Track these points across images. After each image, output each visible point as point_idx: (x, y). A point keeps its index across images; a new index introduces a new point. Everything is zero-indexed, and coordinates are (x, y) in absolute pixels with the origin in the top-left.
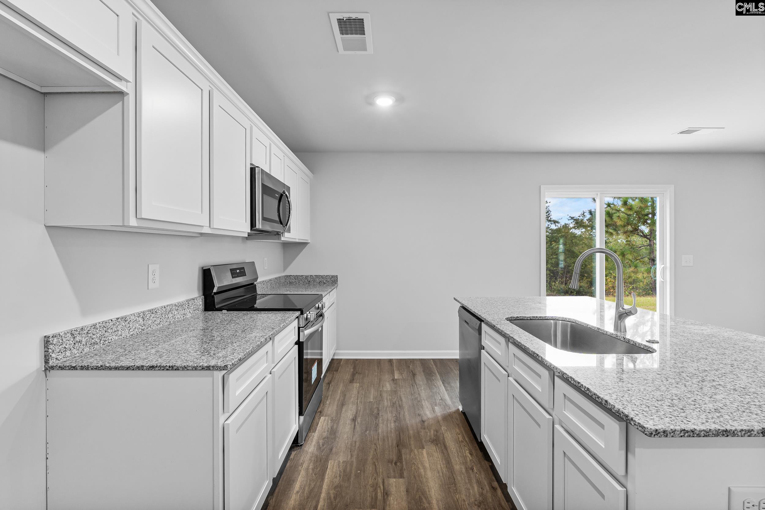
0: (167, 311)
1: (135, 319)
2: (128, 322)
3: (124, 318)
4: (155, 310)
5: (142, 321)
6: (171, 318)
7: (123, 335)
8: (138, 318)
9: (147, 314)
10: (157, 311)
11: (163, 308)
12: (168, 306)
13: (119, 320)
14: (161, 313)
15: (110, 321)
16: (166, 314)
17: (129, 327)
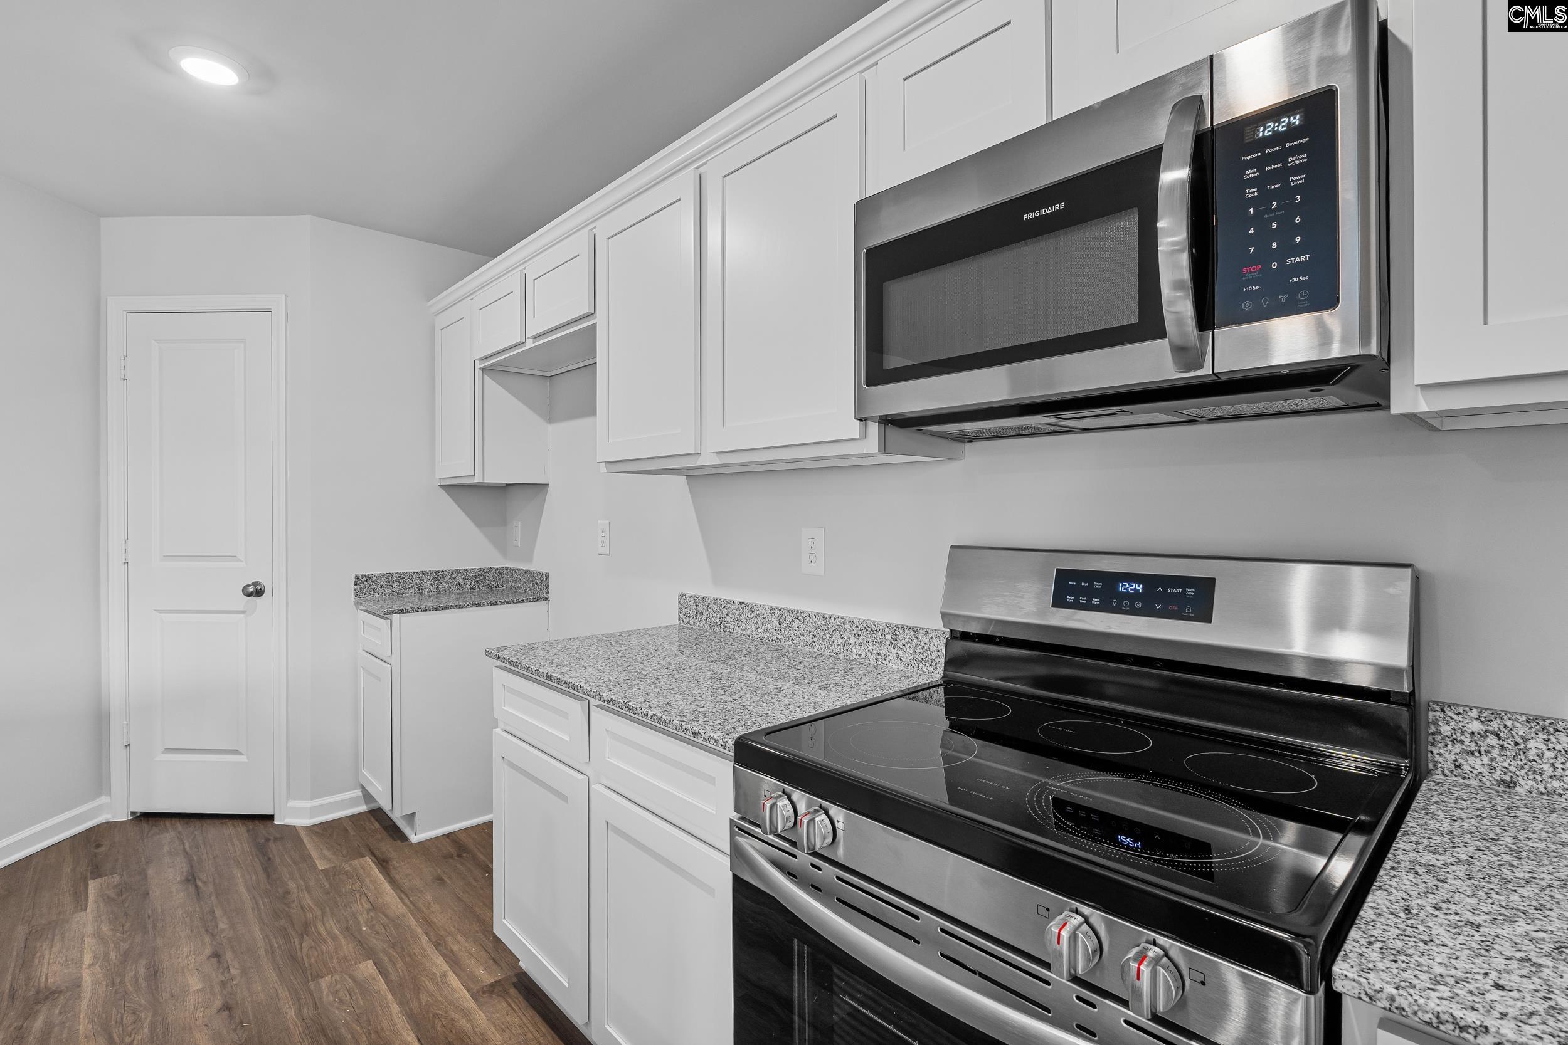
0: (829, 626)
1: (766, 615)
2: (755, 615)
3: (750, 607)
4: (803, 615)
5: (778, 624)
6: (839, 647)
7: (748, 632)
8: (770, 616)
9: (786, 615)
10: (808, 619)
11: (821, 617)
12: (833, 619)
13: (743, 606)
14: (814, 624)
15: (732, 603)
16: (827, 632)
17: (757, 623)
